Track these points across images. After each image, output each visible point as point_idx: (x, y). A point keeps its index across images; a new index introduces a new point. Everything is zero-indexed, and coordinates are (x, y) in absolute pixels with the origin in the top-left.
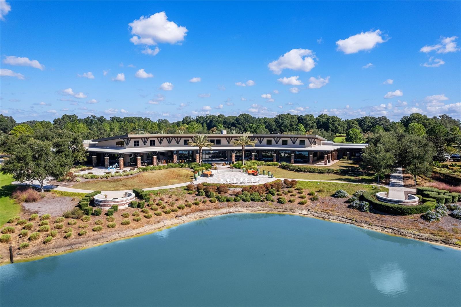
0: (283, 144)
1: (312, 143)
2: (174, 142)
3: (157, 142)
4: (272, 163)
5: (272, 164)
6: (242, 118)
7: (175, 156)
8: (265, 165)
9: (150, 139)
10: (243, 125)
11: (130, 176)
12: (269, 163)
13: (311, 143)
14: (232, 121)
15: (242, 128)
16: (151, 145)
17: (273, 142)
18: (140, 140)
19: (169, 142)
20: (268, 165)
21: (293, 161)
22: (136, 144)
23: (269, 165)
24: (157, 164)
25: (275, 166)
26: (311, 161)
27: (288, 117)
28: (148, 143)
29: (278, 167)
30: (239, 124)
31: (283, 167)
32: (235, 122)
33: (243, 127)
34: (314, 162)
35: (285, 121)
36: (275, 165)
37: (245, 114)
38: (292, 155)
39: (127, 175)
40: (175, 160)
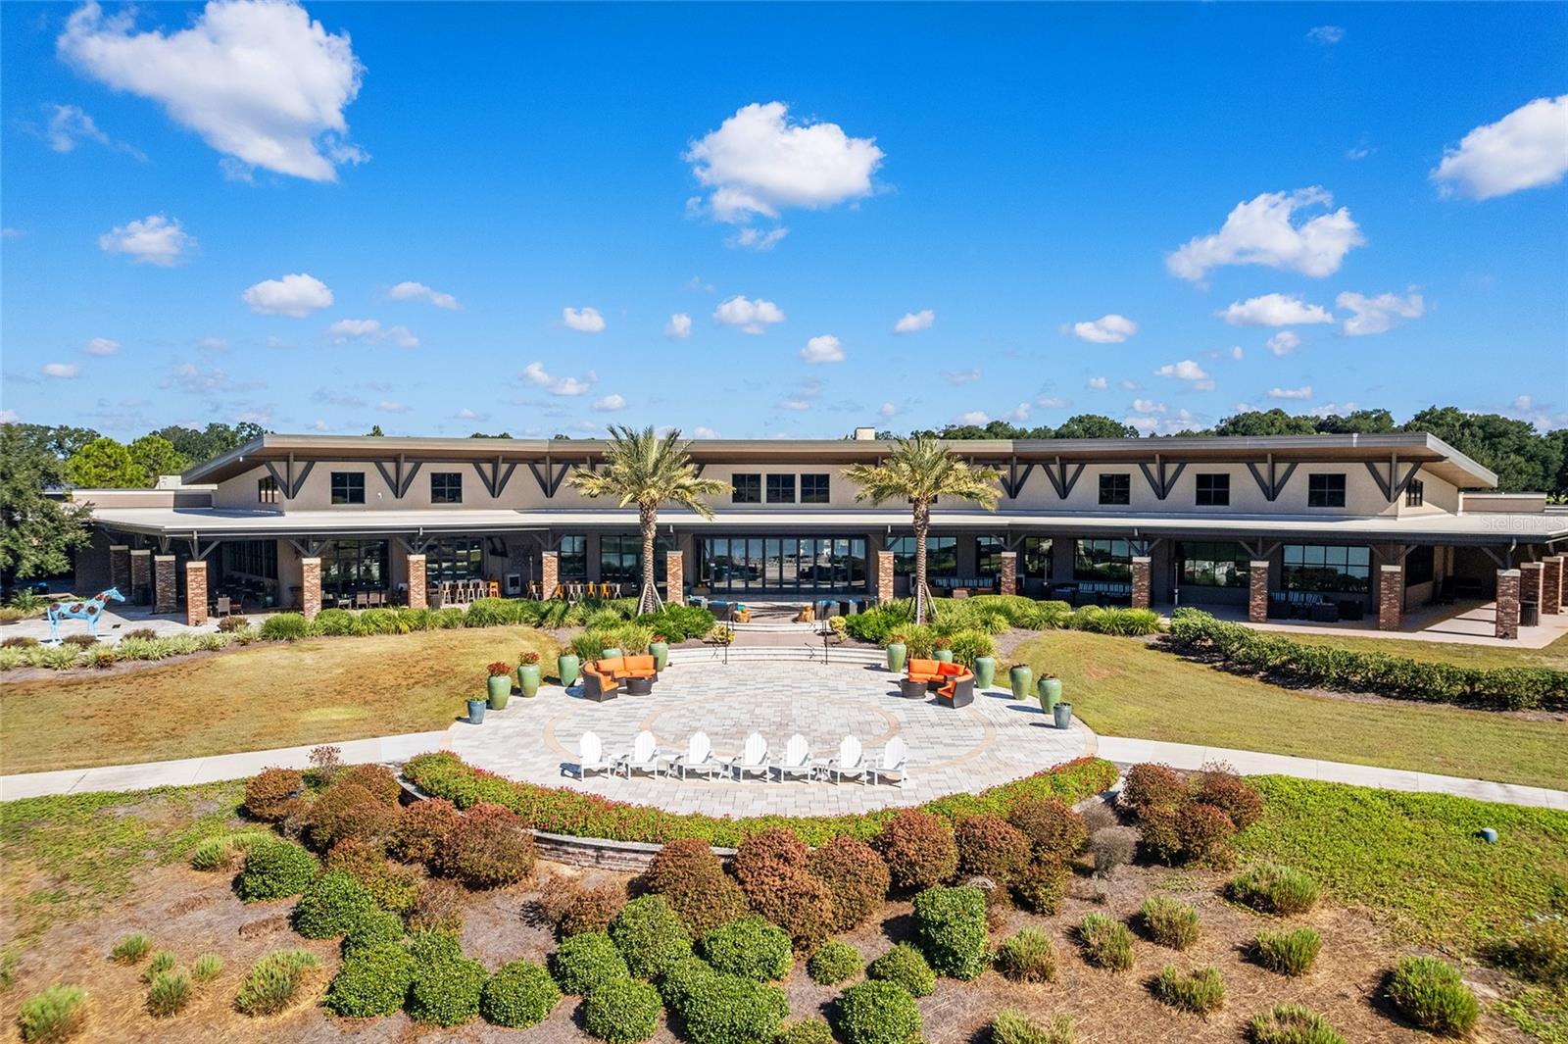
0: (1202, 498)
1: (1399, 489)
3: (473, 485)
4: (1114, 612)
5: (1114, 620)
8: (1066, 627)
9: (428, 467)
12: (1096, 613)
13: (1389, 492)
17: (1140, 487)
18: (368, 467)
20: (1084, 629)
22: (348, 490)
23: (1094, 628)
25: (1130, 633)
26: (1388, 606)
29: (1153, 639)
34: (1413, 615)
36: (1130, 630)
38: (1253, 564)
40: (550, 580)
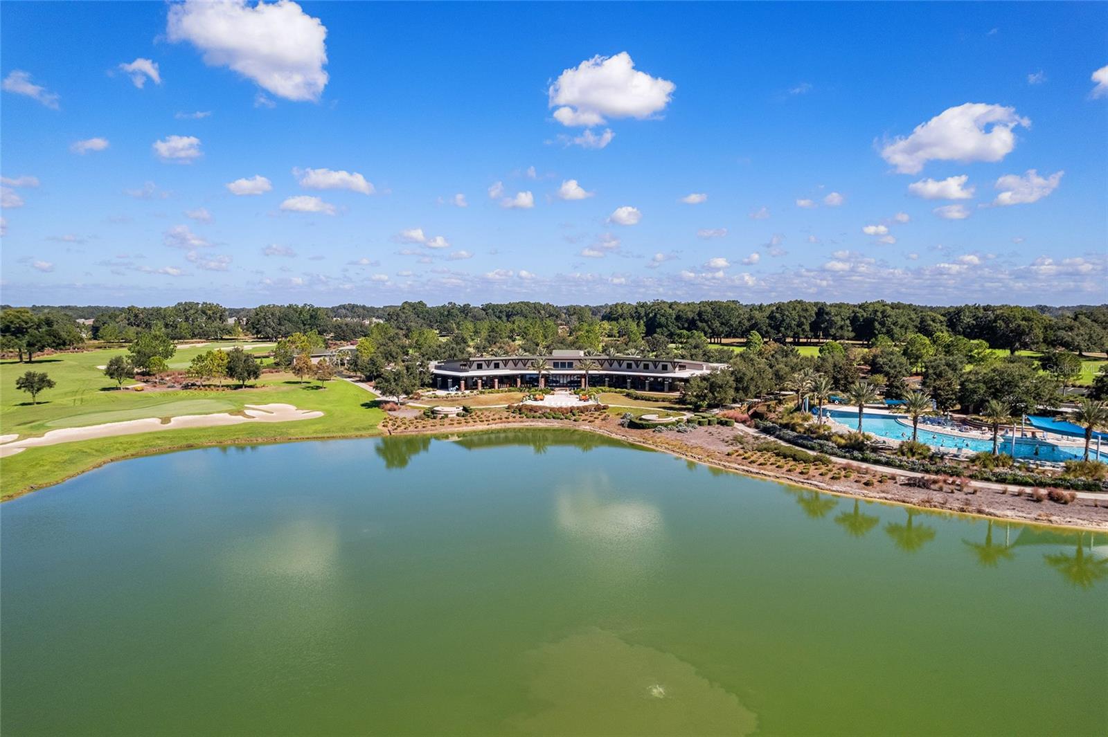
0: (645, 369)
1: (675, 368)
2: (520, 364)
3: (501, 365)
5: (621, 391)
6: (709, 309)
7: (519, 380)
9: (493, 362)
10: (710, 323)
11: (467, 397)
14: (690, 315)
15: (707, 328)
16: (495, 367)
17: (634, 365)
18: (483, 363)
19: (516, 365)
20: (615, 393)
21: (647, 388)
22: (480, 367)
24: (499, 388)
27: (795, 309)
28: (492, 365)
29: (624, 394)
30: (702, 321)
31: (628, 395)
32: (696, 317)
33: (709, 327)
35: (787, 316)
37: (716, 302)
39: (465, 397)
40: (519, 384)
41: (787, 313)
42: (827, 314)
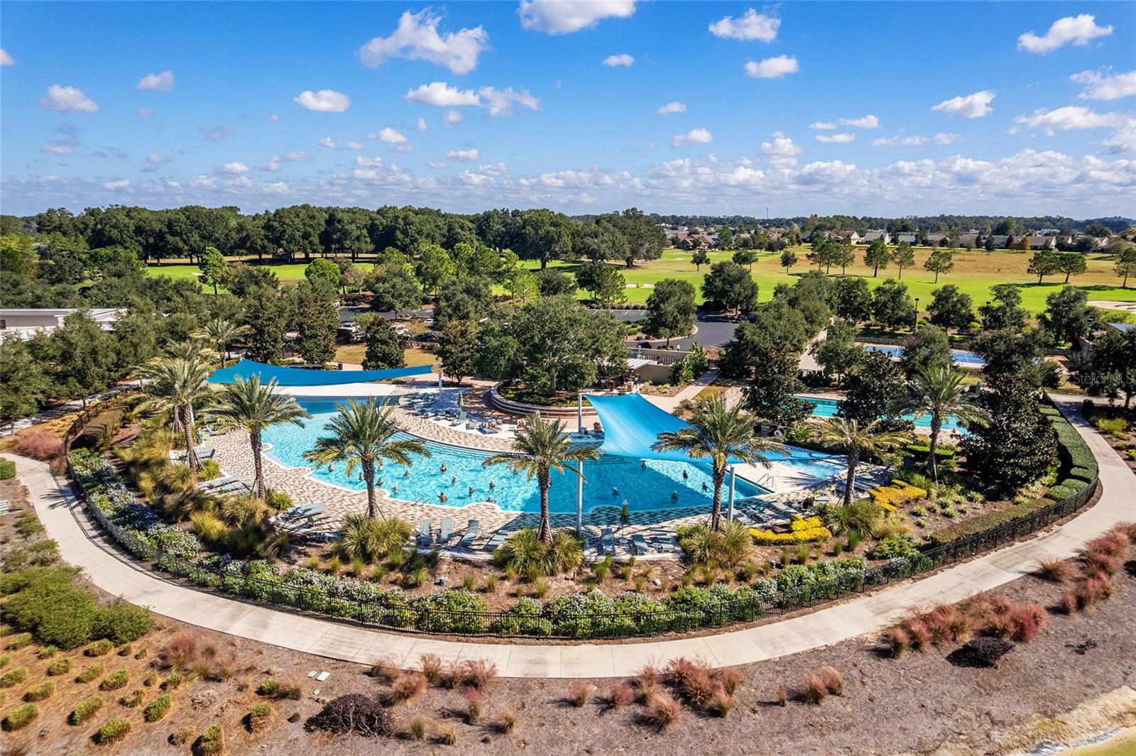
41: (287, 221)
42: (339, 221)
